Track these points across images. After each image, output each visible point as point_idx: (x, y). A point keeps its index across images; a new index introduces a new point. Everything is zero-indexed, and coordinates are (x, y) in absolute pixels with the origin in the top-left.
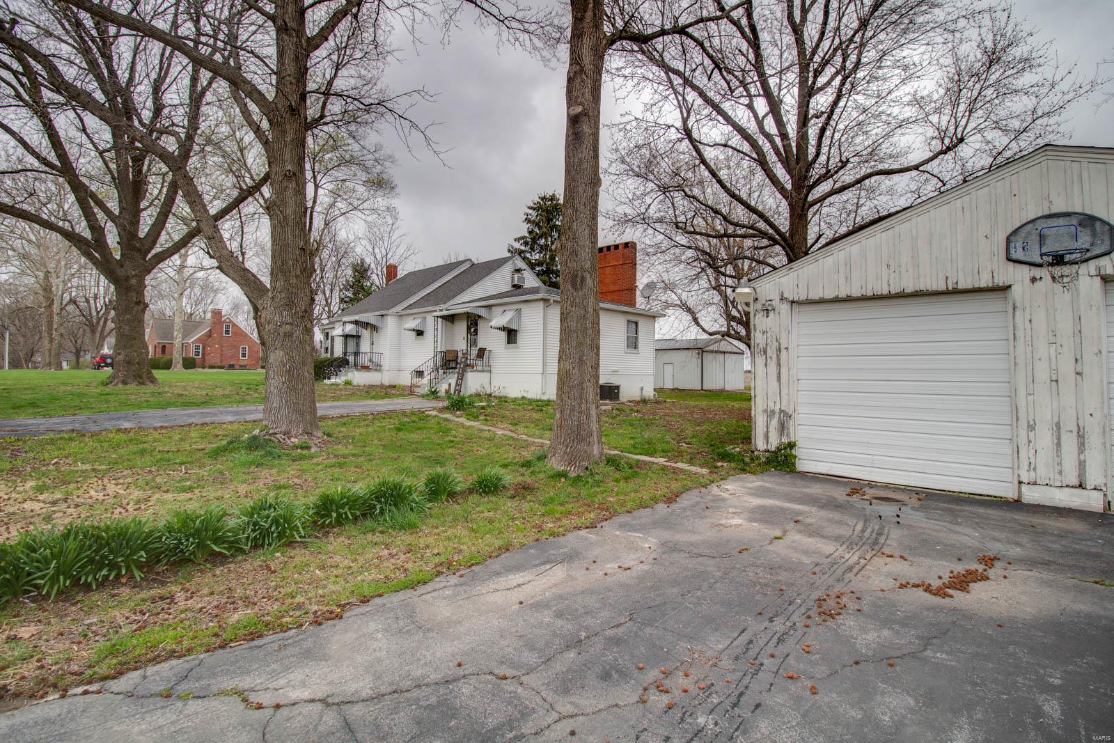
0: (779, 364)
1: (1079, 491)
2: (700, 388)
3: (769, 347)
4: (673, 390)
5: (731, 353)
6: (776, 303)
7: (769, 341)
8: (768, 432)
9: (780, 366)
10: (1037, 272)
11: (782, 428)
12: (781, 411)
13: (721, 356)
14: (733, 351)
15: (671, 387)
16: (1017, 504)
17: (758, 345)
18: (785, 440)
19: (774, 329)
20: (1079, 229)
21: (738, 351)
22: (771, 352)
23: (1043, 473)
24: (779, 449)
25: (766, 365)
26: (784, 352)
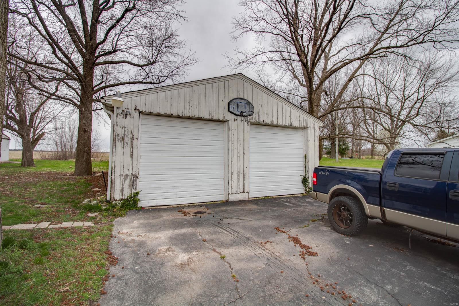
0: (132, 147)
1: (243, 194)
3: (126, 136)
6: (132, 111)
7: (126, 133)
8: (123, 188)
9: (133, 148)
10: (236, 117)
11: (133, 184)
12: (132, 174)
16: (227, 203)
17: (118, 135)
18: (134, 191)
19: (130, 127)
20: (247, 105)
21: (6, 137)
22: (127, 139)
23: (235, 189)
24: (130, 197)
25: (123, 147)
26: (135, 140)
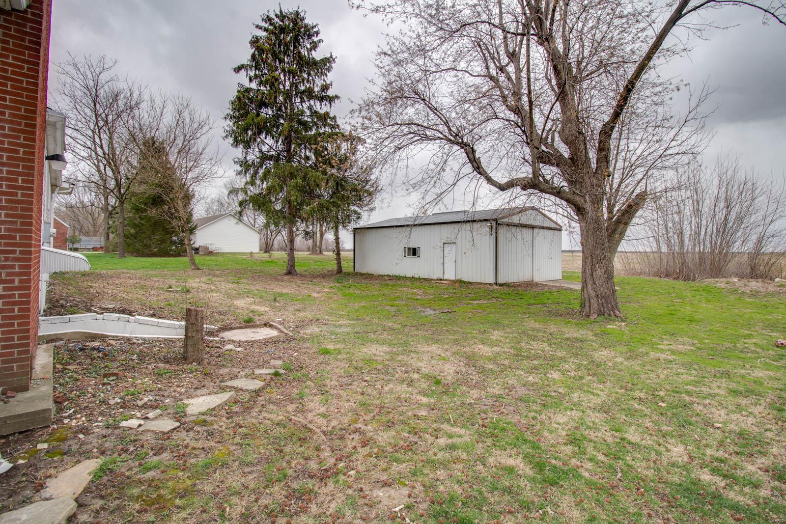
2: (492, 281)
4: (455, 282)
5: (543, 228)
13: (528, 232)
14: (545, 225)
15: (453, 278)
21: (553, 225)
